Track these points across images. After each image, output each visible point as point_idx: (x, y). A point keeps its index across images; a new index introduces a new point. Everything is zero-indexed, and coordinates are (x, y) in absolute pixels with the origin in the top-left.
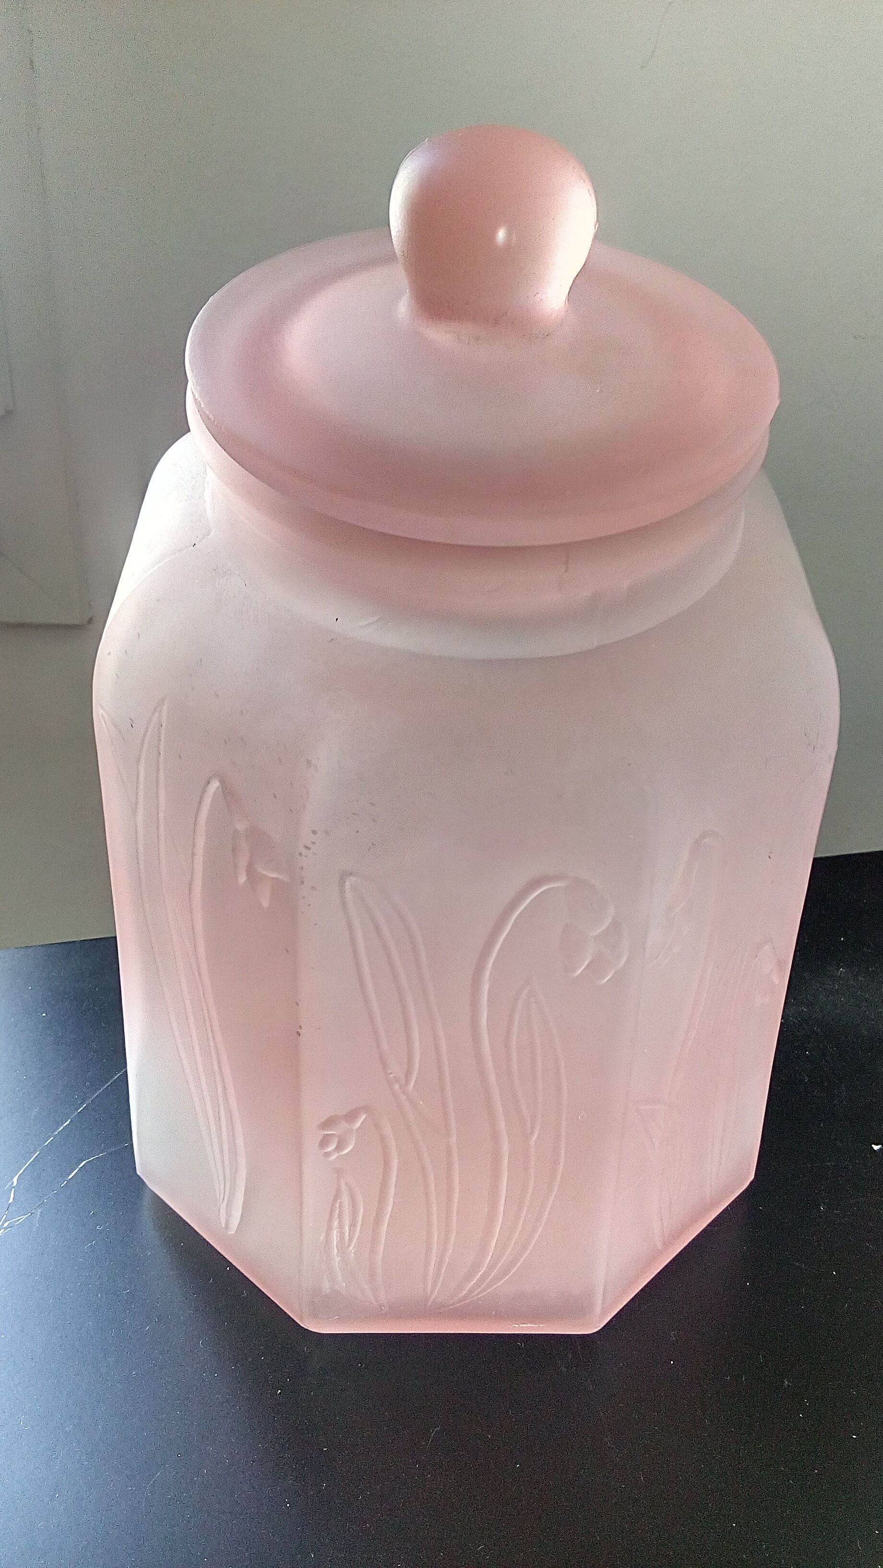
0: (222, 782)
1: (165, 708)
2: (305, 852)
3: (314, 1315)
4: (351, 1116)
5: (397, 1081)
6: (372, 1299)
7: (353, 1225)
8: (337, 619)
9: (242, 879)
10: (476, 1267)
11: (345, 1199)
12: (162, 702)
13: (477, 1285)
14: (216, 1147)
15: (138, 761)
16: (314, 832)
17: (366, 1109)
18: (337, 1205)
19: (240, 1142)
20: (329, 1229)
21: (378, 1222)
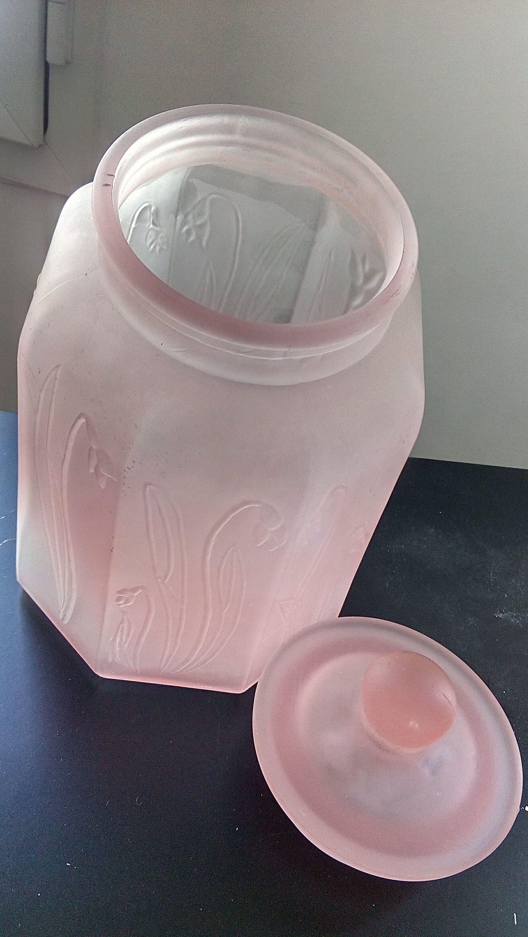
0: (87, 420)
1: (59, 371)
2: (127, 470)
3: (102, 670)
4: (134, 590)
5: (160, 578)
6: (133, 667)
7: (128, 635)
8: (162, 344)
9: (92, 471)
10: (187, 660)
11: (126, 625)
12: (58, 366)
13: (186, 668)
14: (61, 584)
15: (41, 390)
16: (134, 462)
17: (142, 587)
18: (121, 626)
19: (74, 586)
20: (115, 636)
21: (140, 636)
